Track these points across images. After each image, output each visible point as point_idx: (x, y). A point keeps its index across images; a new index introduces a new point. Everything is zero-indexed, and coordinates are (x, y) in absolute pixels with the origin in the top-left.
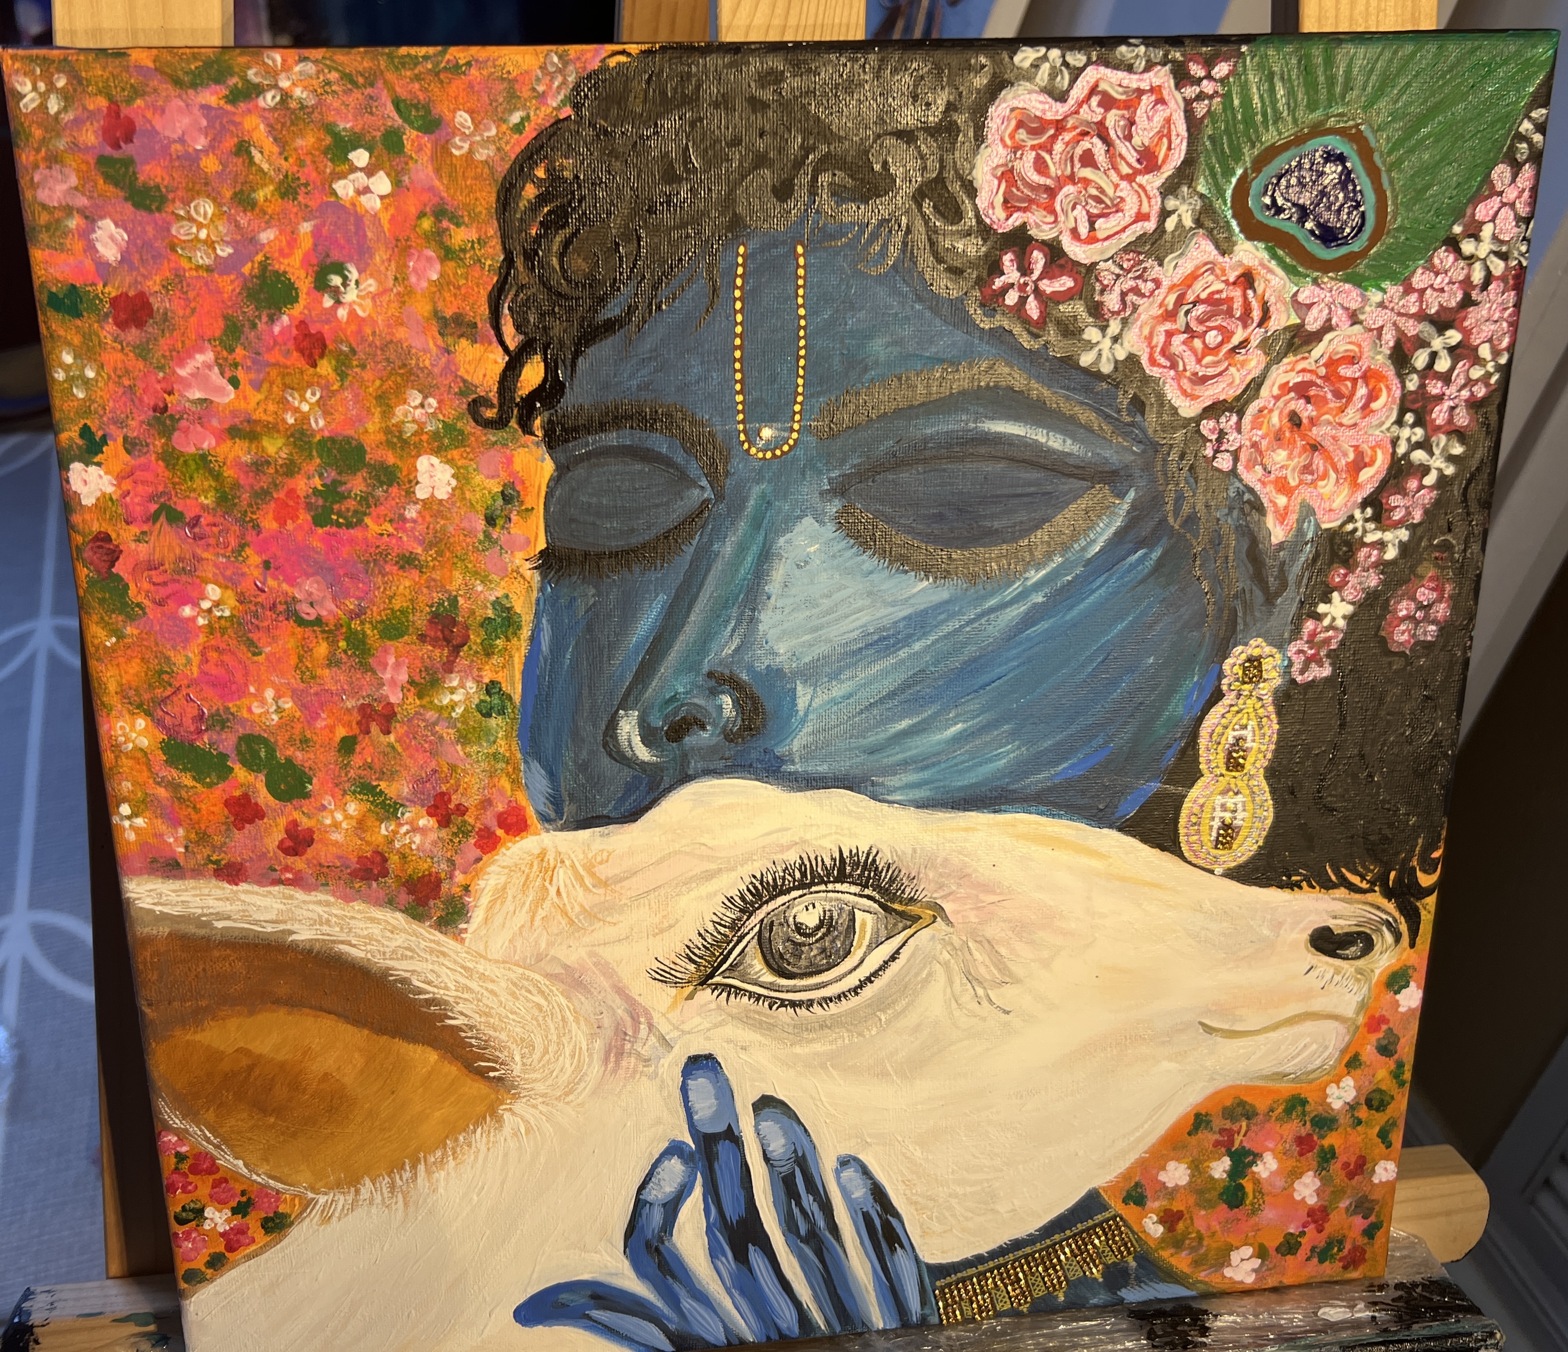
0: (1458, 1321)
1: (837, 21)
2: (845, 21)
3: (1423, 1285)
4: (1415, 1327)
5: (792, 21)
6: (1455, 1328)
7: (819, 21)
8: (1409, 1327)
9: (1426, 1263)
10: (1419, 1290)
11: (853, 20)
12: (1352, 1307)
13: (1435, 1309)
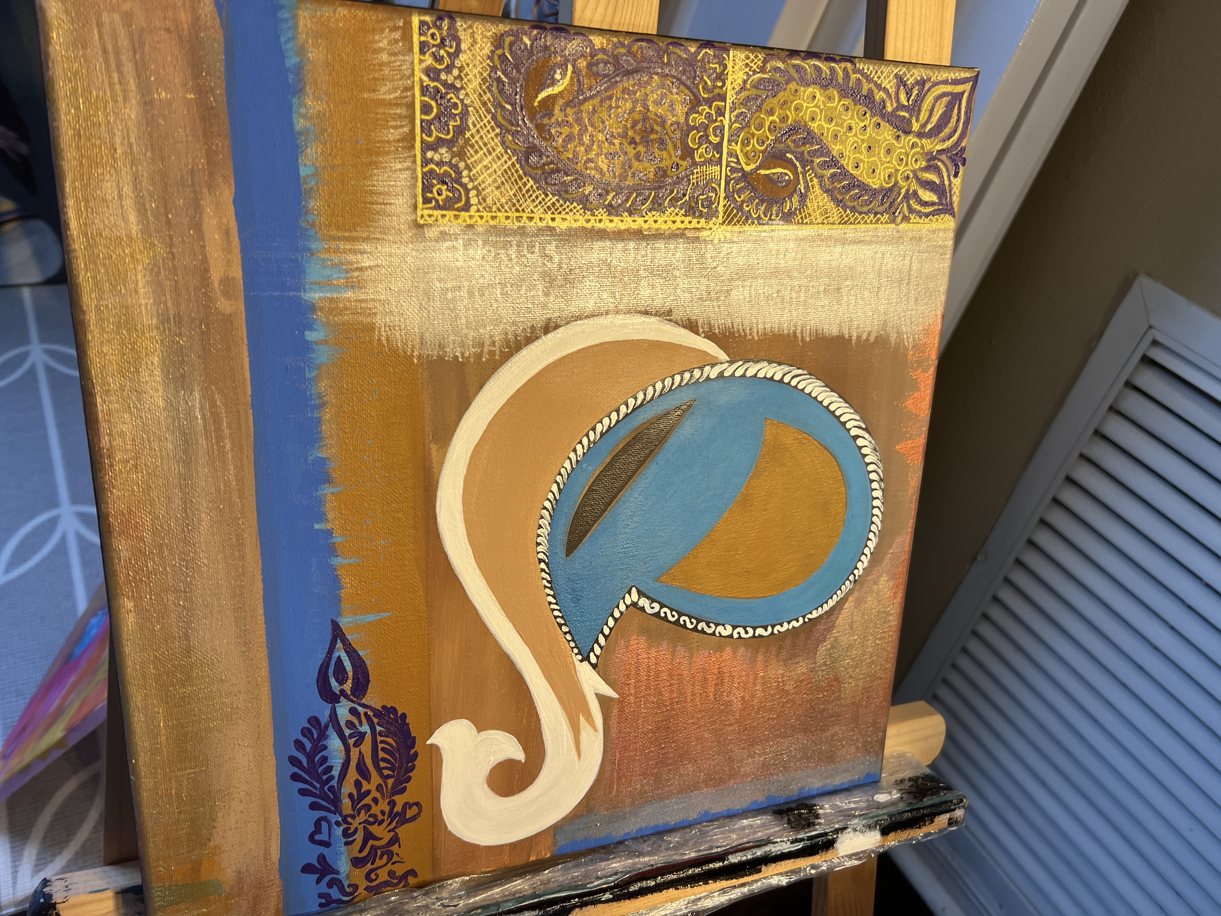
0: (945, 794)
1: (642, 23)
2: (646, 24)
3: (922, 778)
4: (925, 800)
5: (617, 20)
6: (943, 799)
7: (632, 23)
8: (921, 800)
9: (918, 766)
10: (920, 780)
11: (651, 24)
12: (890, 793)
13: (931, 789)
